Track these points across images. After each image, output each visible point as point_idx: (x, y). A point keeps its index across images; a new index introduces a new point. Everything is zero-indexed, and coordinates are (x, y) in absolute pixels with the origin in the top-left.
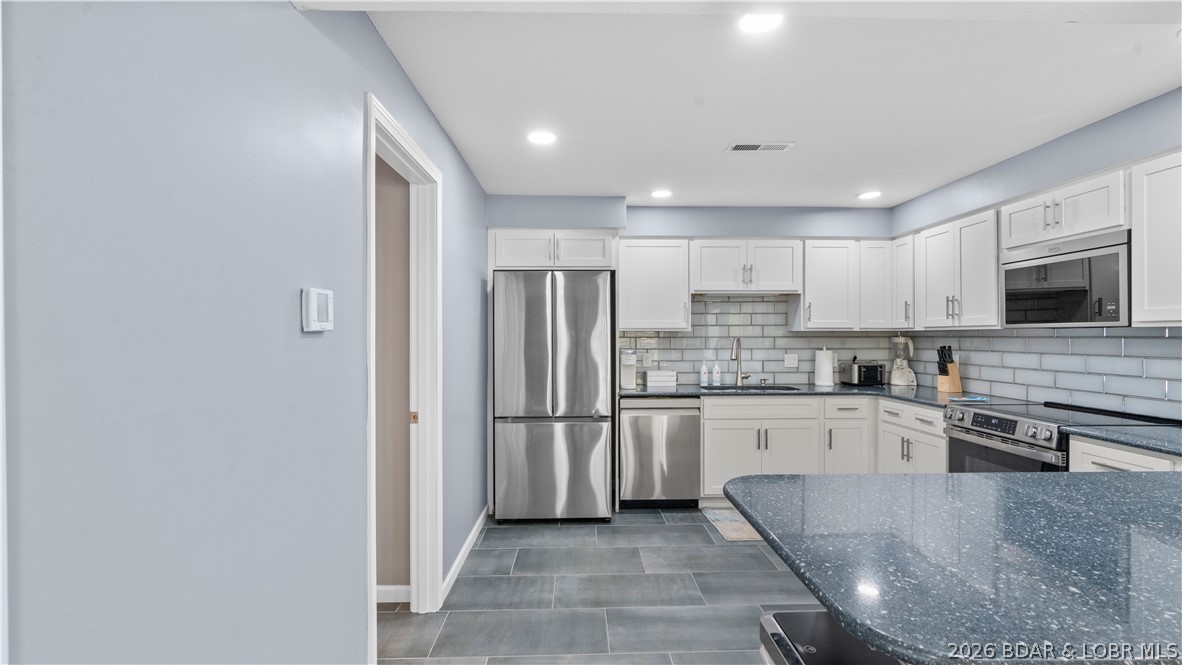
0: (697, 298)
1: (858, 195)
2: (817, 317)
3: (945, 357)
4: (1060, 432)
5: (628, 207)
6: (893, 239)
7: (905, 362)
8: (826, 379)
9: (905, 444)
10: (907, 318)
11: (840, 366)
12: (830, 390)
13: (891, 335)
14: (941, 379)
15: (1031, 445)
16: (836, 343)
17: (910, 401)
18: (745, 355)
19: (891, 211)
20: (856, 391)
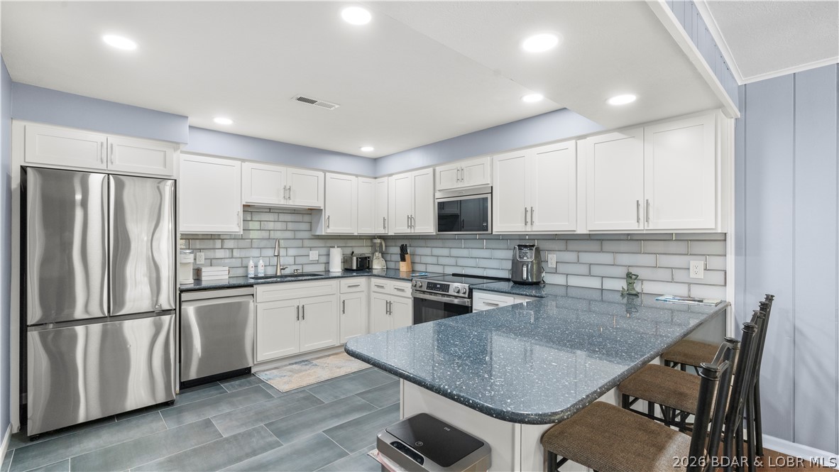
0: (248, 208)
1: (360, 148)
2: (334, 224)
3: (403, 250)
4: (469, 289)
5: (190, 127)
6: (376, 178)
7: (380, 254)
8: (336, 268)
9: (388, 305)
10: (384, 227)
11: (344, 258)
12: (339, 274)
13: (372, 238)
14: (402, 264)
15: (456, 297)
16: (342, 243)
17: (384, 277)
18: (283, 252)
19: (375, 161)
20: (355, 274)
